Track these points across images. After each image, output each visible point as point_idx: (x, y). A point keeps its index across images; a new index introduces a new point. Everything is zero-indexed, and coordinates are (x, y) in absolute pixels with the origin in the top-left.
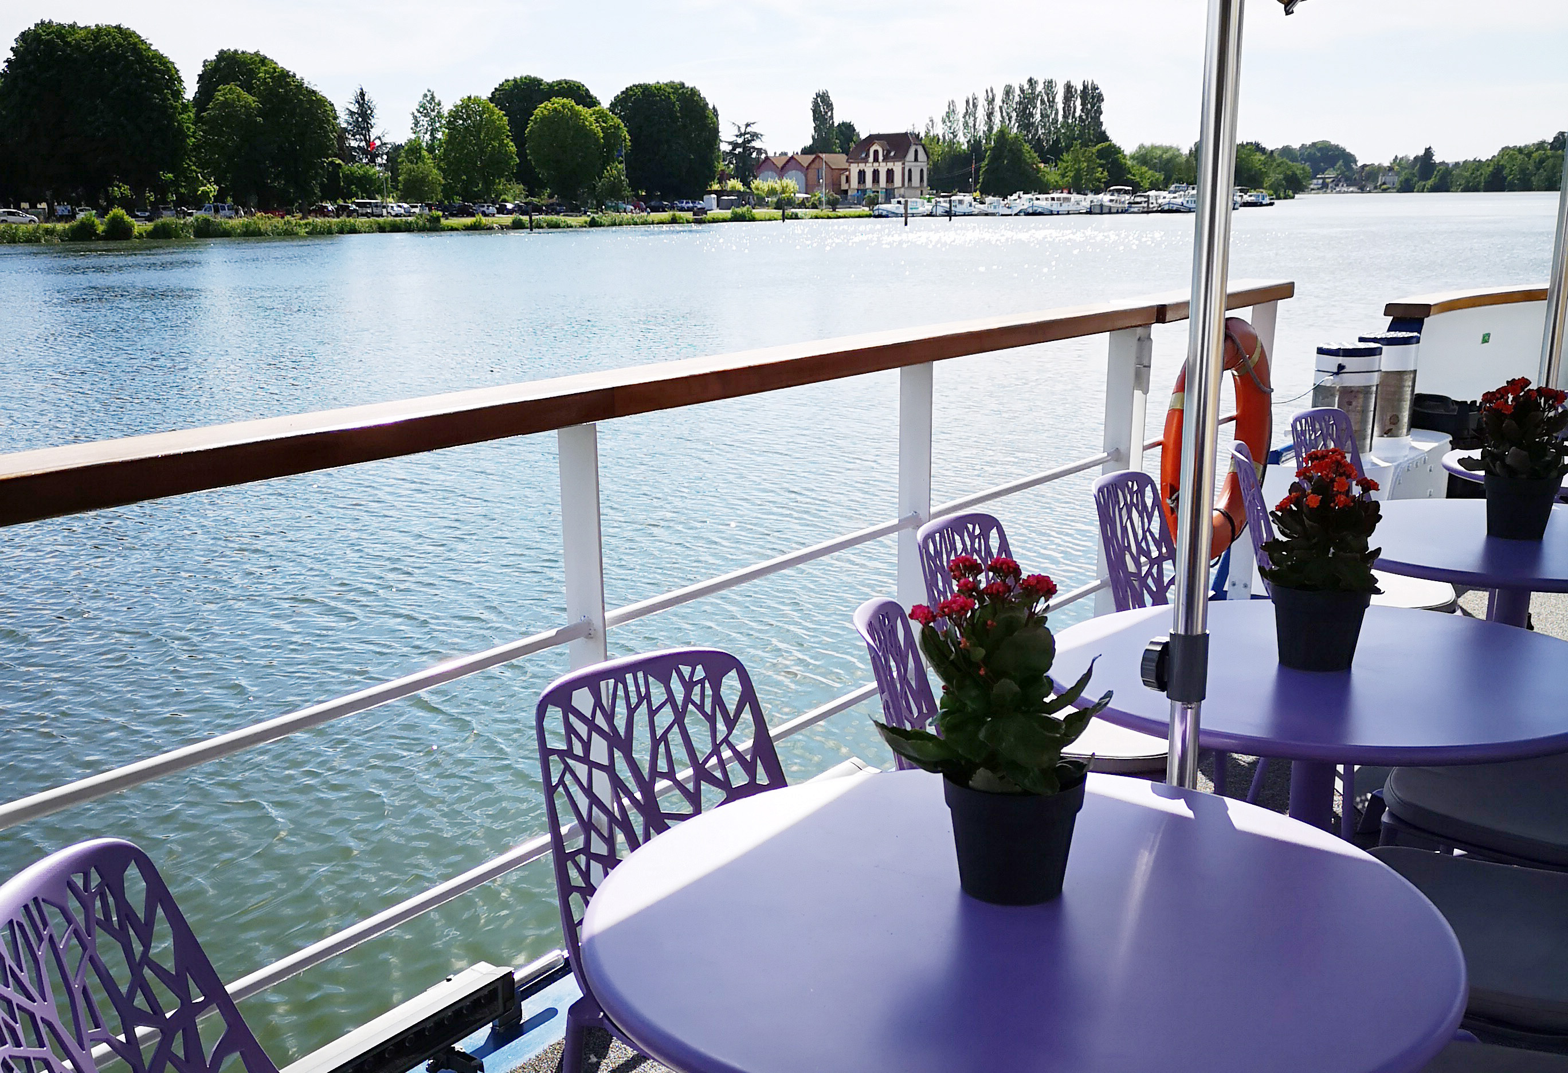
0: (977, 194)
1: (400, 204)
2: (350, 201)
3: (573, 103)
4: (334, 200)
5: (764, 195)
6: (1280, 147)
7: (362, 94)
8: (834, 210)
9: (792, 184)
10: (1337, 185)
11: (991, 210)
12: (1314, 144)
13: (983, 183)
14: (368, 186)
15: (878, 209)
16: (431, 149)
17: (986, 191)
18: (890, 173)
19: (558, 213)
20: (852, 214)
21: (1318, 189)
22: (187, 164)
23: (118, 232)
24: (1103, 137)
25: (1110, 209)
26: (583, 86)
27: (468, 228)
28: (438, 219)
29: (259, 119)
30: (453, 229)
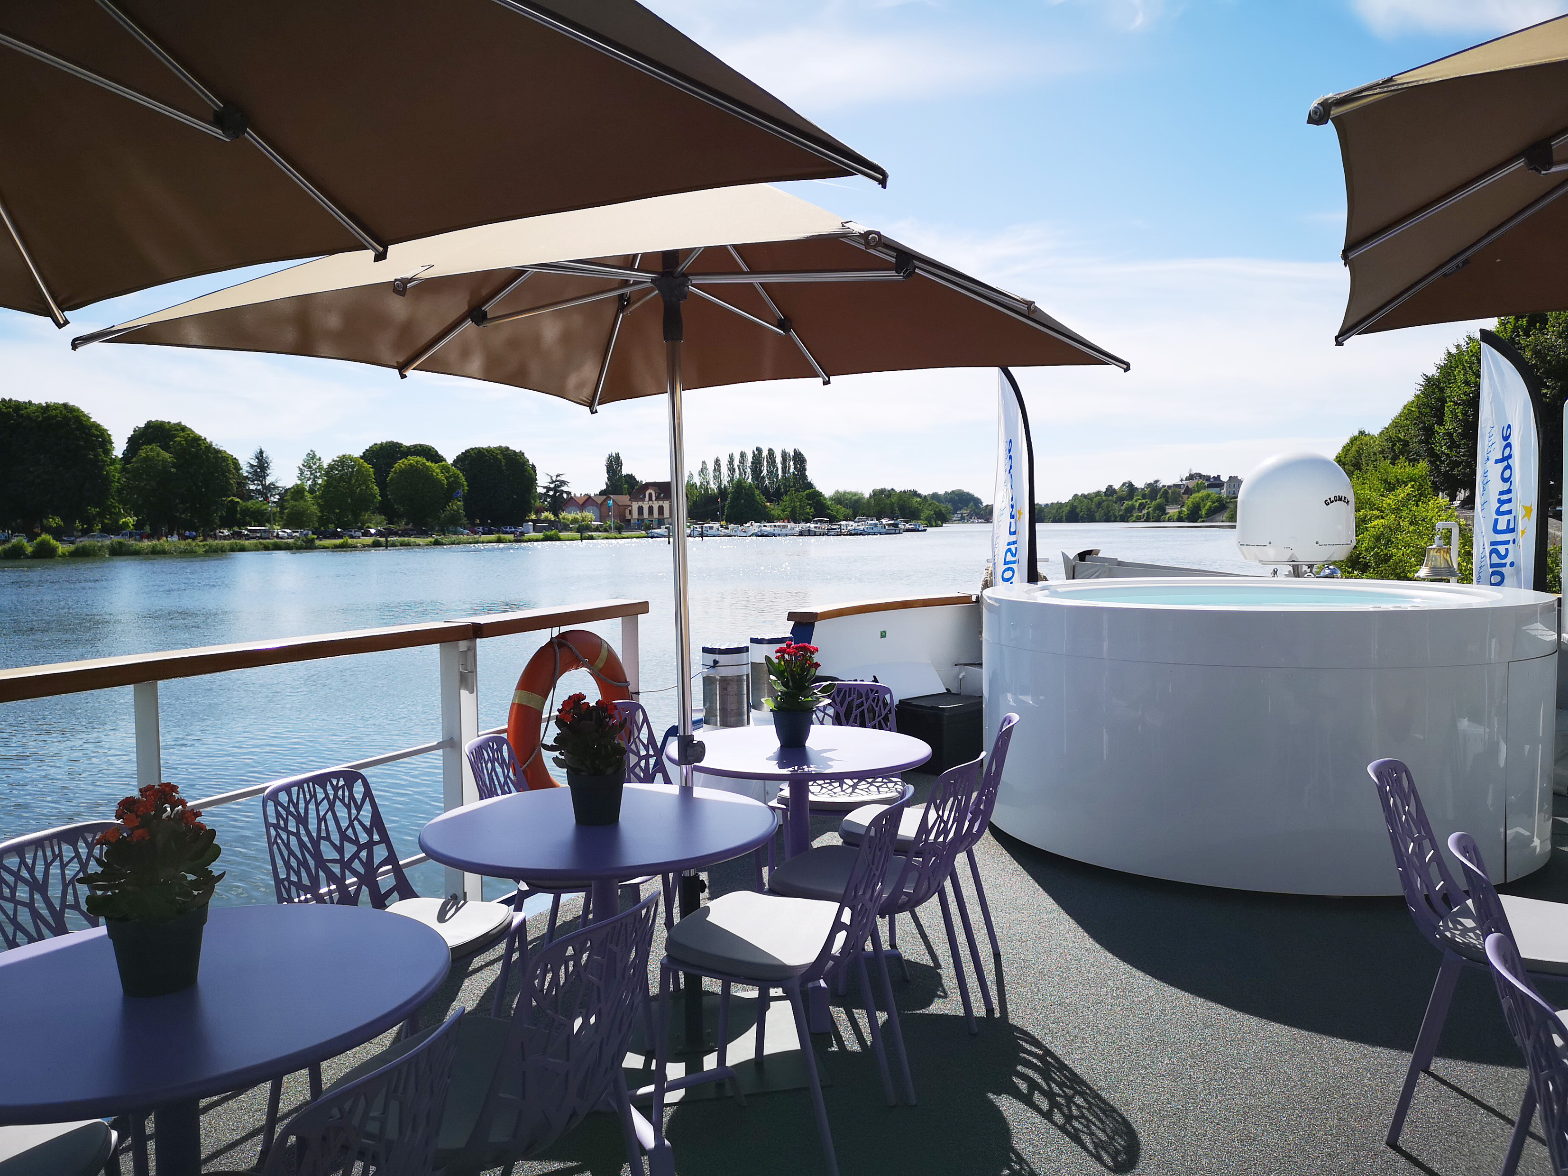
0: (723, 523)
1: (284, 530)
2: (244, 528)
3: (425, 461)
4: (230, 527)
5: (569, 523)
6: (931, 493)
7: (261, 452)
8: (620, 533)
9: (589, 516)
10: (971, 518)
11: (734, 533)
12: (953, 492)
13: (727, 514)
14: (260, 517)
15: (651, 533)
16: (312, 491)
17: (730, 520)
18: (661, 509)
19: (410, 536)
20: (633, 536)
21: (959, 520)
22: (111, 502)
23: (45, 553)
24: (810, 486)
25: (815, 533)
26: (433, 448)
27: (337, 547)
28: (313, 540)
29: (172, 470)
30: (324, 548)
